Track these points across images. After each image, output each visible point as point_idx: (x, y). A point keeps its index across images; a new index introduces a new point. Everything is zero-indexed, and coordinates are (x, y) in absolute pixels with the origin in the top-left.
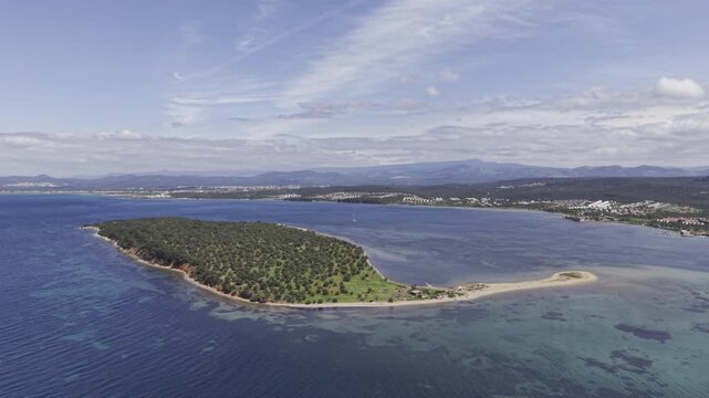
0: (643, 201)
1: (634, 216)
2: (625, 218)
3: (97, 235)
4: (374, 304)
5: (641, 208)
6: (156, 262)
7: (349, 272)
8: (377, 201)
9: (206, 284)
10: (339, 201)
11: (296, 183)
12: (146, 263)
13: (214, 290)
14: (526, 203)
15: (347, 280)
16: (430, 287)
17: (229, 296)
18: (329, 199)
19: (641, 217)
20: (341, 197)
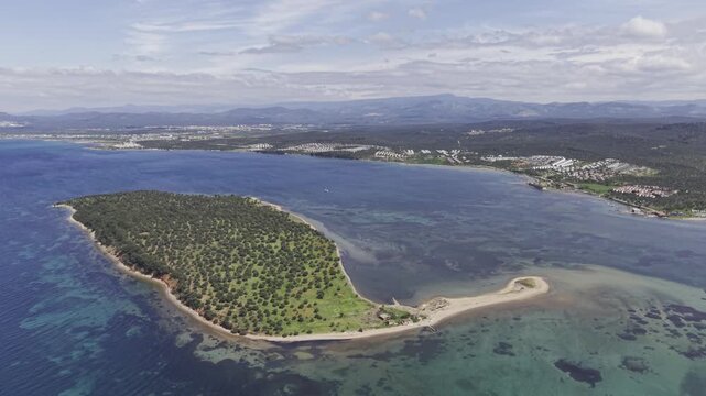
0: (603, 159)
1: (593, 182)
2: (585, 184)
3: (72, 219)
4: (346, 335)
5: (600, 170)
6: (136, 269)
7: (322, 284)
8: (349, 156)
9: (187, 305)
10: (312, 154)
11: (266, 121)
12: (127, 268)
13: (195, 314)
14: (493, 159)
15: (320, 297)
16: (397, 306)
17: (210, 323)
18: (301, 152)
19: (600, 182)
20: (314, 150)
